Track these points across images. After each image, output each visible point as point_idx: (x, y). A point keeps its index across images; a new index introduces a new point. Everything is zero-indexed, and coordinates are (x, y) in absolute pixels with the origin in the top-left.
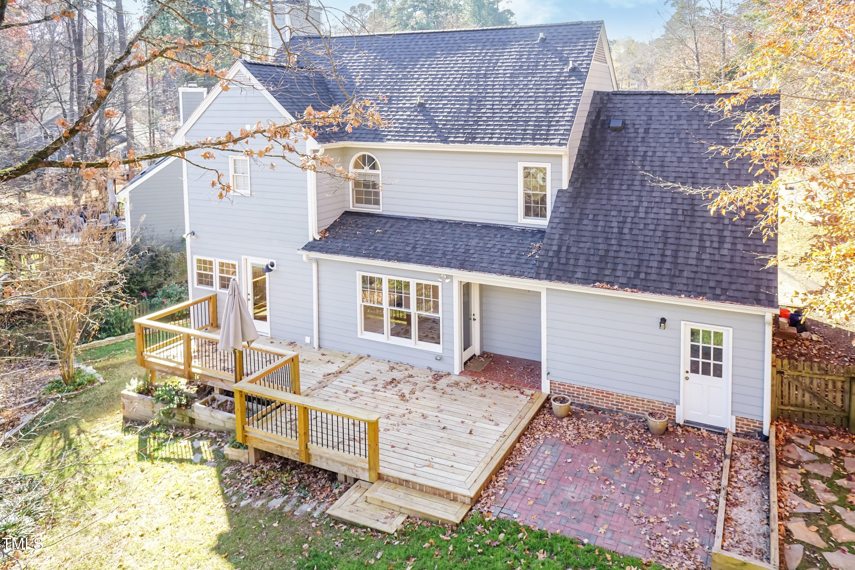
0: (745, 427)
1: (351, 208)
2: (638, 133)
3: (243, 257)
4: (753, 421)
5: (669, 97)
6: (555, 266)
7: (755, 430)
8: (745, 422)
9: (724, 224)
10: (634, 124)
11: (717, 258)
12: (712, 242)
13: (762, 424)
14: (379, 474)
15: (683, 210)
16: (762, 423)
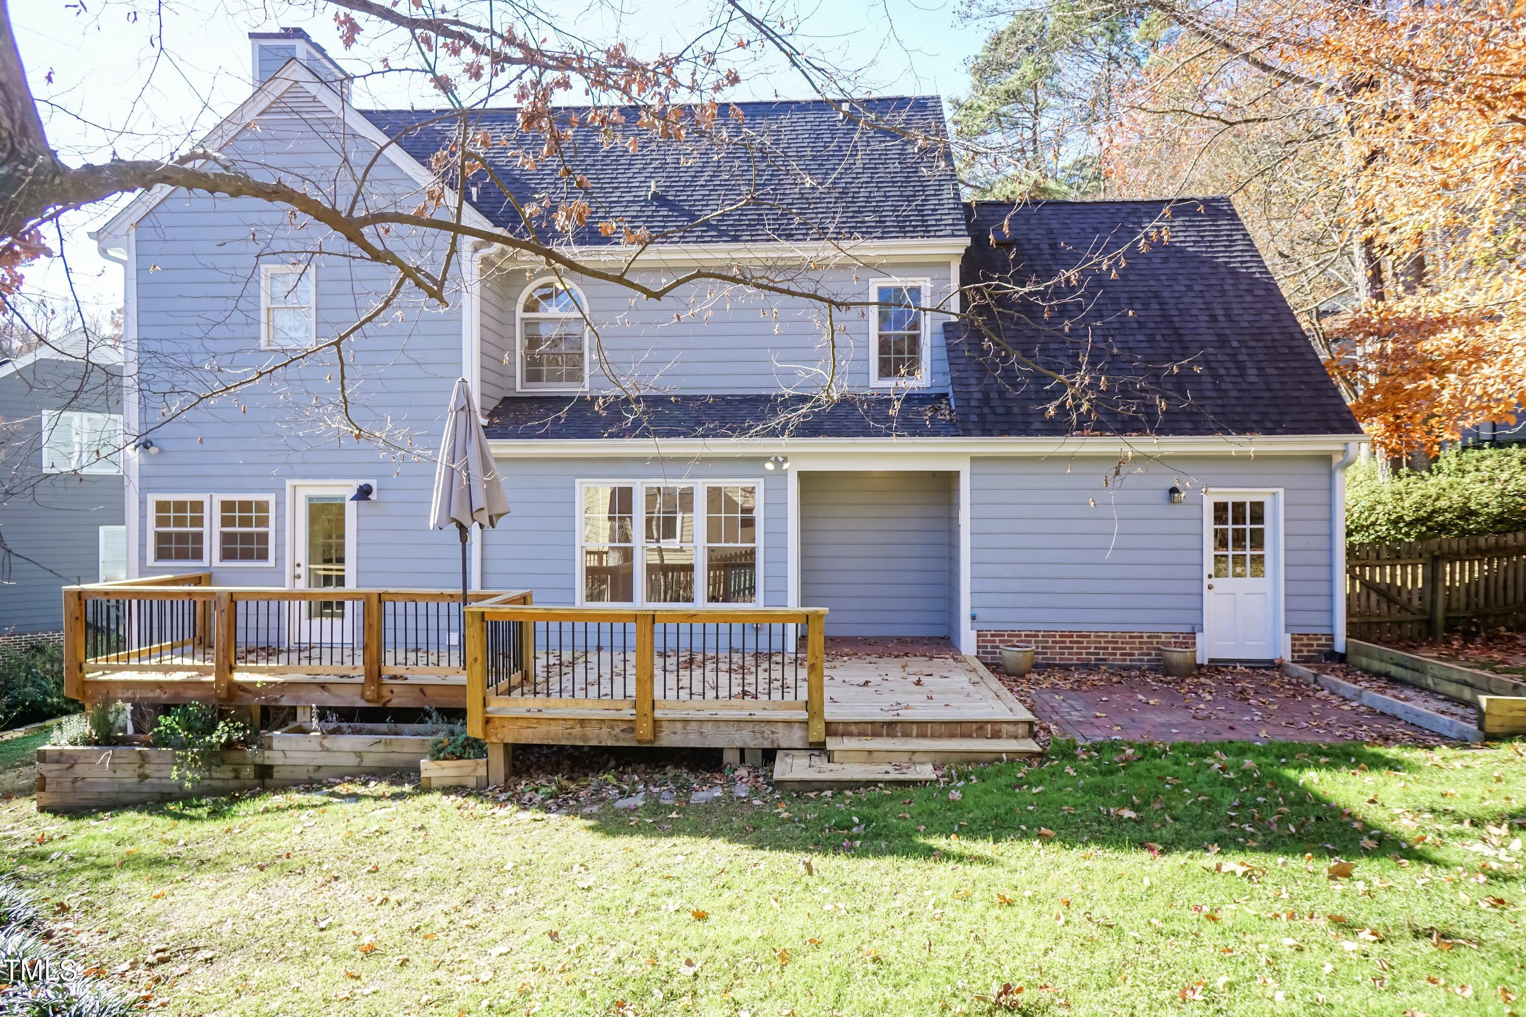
0: (1305, 649)
1: (520, 387)
2: (1040, 249)
3: (289, 483)
4: (1316, 637)
5: (1070, 207)
6: (990, 418)
7: (1320, 652)
8: (1305, 642)
9: (1233, 348)
10: (1029, 240)
11: (1245, 386)
12: (1226, 369)
13: (1333, 640)
14: (828, 724)
15: (1163, 335)
16: (1331, 638)
